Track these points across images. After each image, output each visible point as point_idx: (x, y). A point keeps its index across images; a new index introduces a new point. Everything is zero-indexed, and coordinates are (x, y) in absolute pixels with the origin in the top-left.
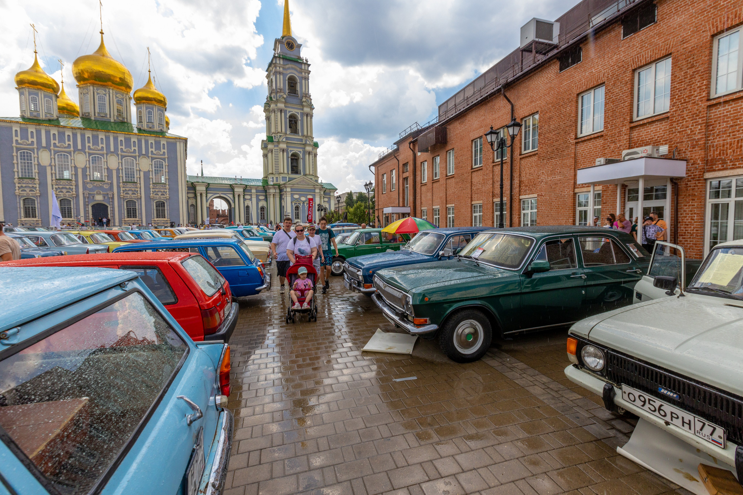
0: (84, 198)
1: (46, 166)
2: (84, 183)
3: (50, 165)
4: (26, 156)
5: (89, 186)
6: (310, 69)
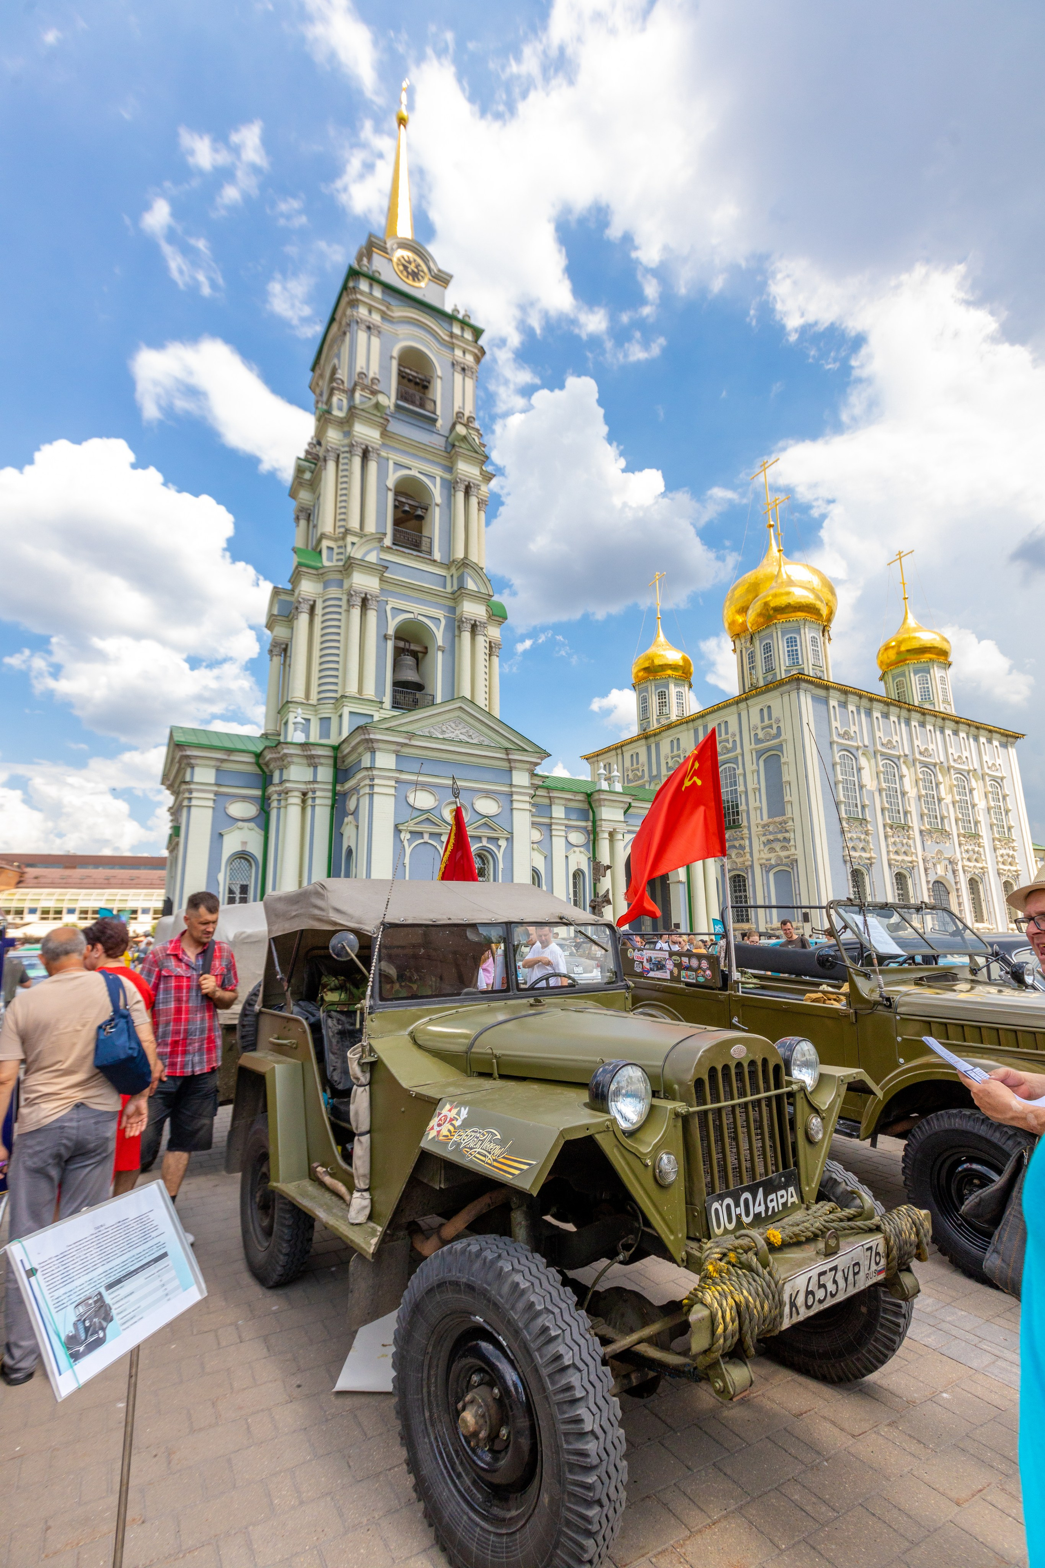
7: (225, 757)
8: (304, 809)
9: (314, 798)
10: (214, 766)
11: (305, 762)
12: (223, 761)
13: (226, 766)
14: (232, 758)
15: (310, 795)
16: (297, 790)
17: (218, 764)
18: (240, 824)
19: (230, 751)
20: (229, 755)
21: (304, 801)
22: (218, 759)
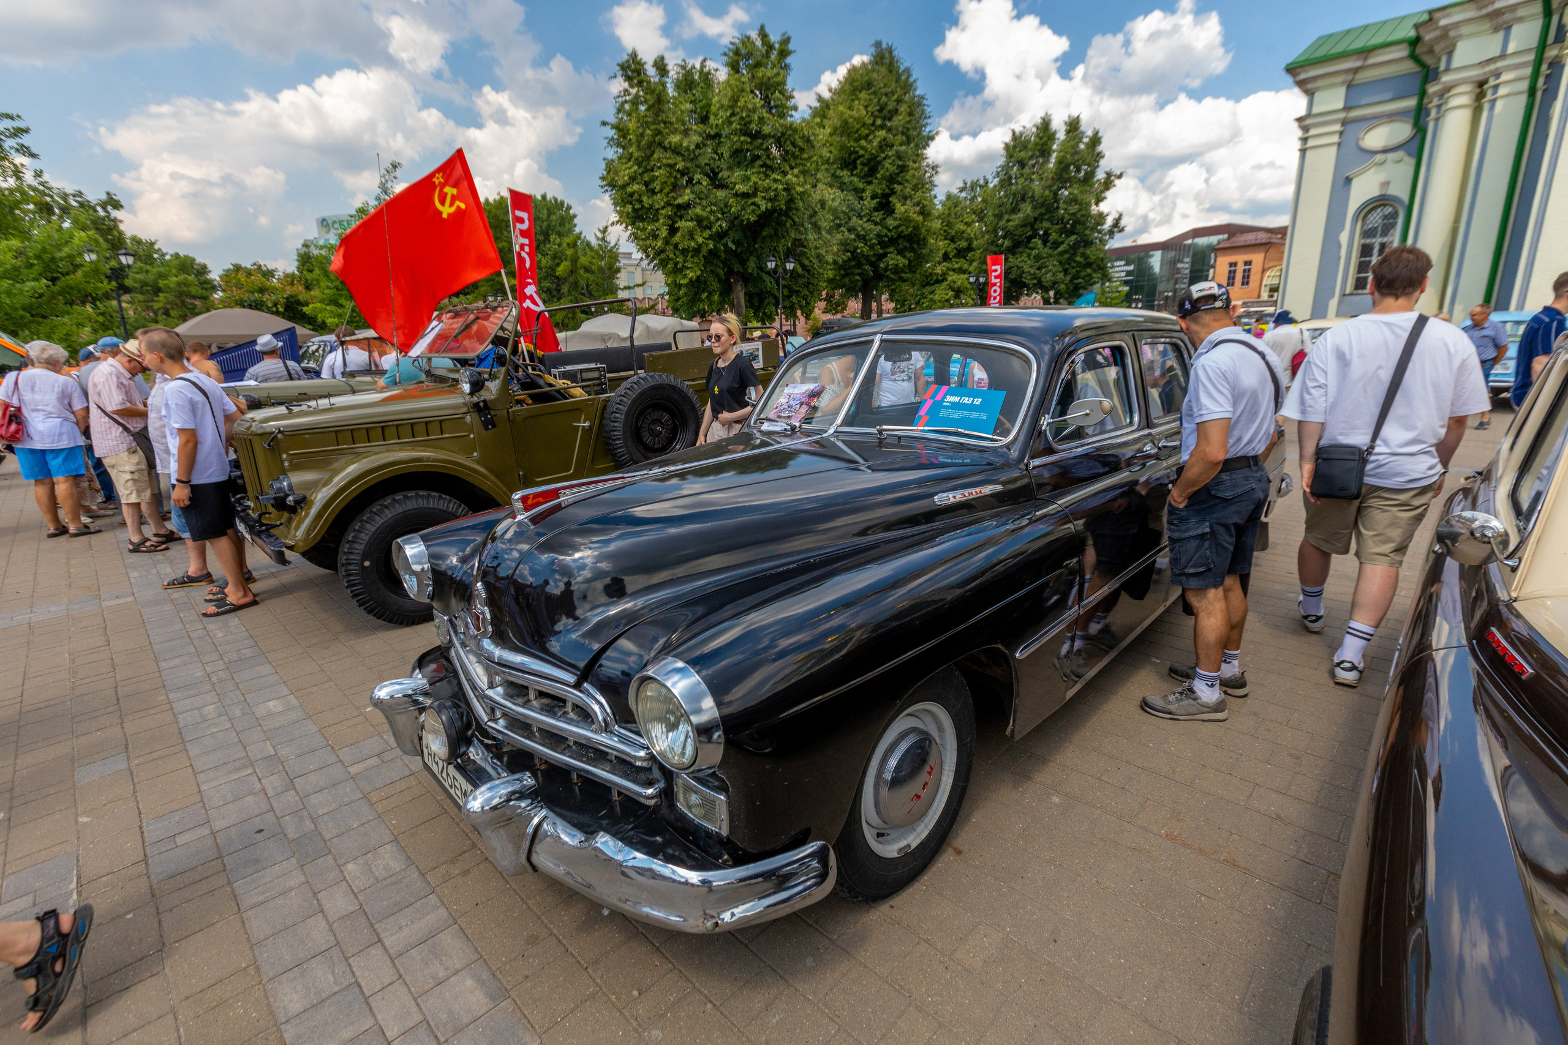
7: (1359, 64)
8: (1477, 111)
9: (1496, 87)
10: (1343, 83)
11: (1488, 26)
12: (1356, 71)
13: (1362, 77)
14: (1371, 61)
15: (1492, 82)
16: (1462, 82)
17: (1350, 77)
18: (1379, 158)
19: (1366, 52)
20: (1365, 59)
21: (1480, 96)
22: (1347, 71)
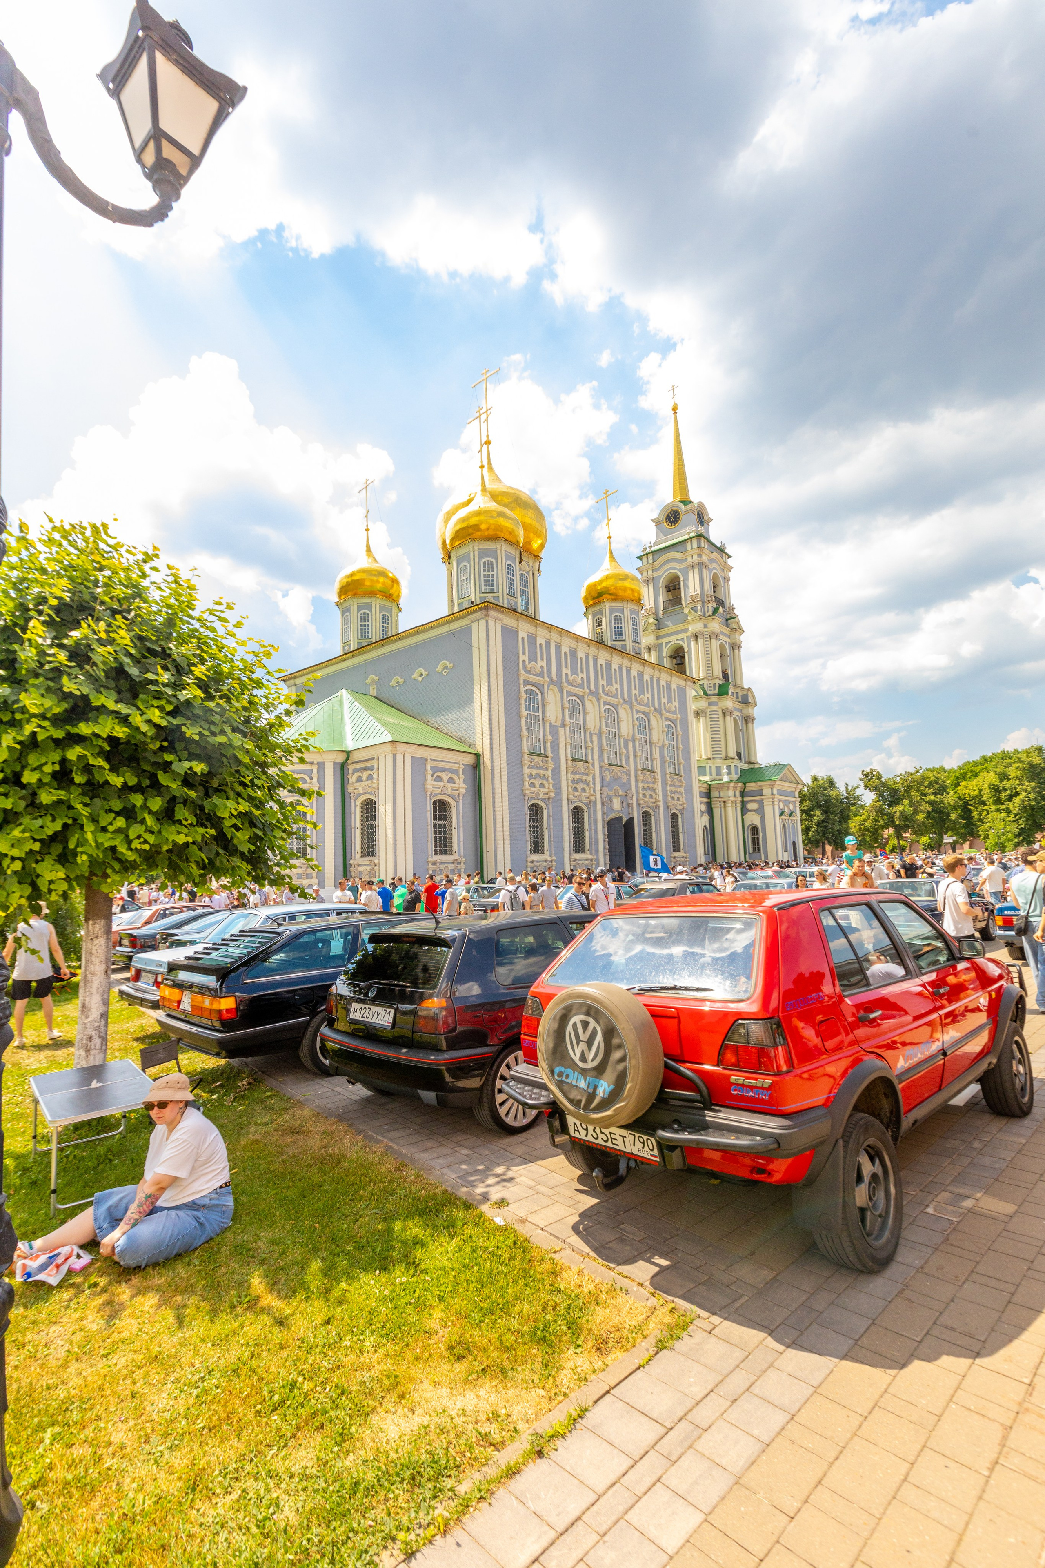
0: (603, 804)
1: (557, 728)
2: (601, 767)
3: (564, 726)
4: (531, 700)
5: (608, 777)
6: (730, 562)
